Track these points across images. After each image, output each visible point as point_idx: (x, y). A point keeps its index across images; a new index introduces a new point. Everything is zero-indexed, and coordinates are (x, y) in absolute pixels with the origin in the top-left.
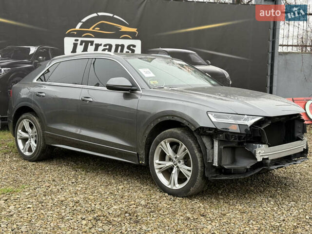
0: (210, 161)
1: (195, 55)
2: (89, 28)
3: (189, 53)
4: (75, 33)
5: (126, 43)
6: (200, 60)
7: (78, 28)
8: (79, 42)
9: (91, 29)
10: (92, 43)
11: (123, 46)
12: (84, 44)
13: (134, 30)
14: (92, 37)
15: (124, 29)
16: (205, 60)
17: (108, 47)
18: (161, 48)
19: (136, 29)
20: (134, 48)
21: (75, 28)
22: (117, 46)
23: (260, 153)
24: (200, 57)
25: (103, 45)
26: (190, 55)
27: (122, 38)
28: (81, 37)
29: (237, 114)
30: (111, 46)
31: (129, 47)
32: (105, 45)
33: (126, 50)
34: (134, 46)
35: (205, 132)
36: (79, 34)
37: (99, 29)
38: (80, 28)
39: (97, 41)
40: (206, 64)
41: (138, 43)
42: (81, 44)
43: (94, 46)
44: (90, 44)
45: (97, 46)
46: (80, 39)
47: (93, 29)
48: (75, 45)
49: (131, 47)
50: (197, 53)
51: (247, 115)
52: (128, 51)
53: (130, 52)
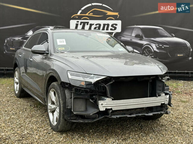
0: (68, 108)
1: (162, 30)
2: (86, 14)
3: (157, 29)
4: (77, 17)
5: (111, 22)
6: (166, 34)
7: (79, 14)
8: (79, 23)
9: (87, 14)
10: (88, 23)
11: (108, 25)
12: (82, 24)
13: (116, 14)
14: (87, 19)
15: (109, 13)
16: (170, 33)
17: (98, 26)
18: (136, 25)
19: (118, 13)
20: (116, 26)
21: (77, 14)
22: (104, 25)
23: (102, 104)
24: (166, 32)
25: (95, 24)
26: (158, 30)
27: (108, 20)
28: (81, 19)
29: (86, 73)
30: (100, 25)
31: (112, 26)
32: (96, 25)
33: (110, 27)
34: (116, 25)
35: (65, 85)
36: (80, 18)
37: (92, 14)
38: (80, 14)
39: (91, 22)
40: (171, 36)
41: (119, 23)
42: (81, 24)
43: (89, 25)
44: (86, 24)
45: (91, 25)
46: (80, 21)
47: (89, 14)
48: (77, 25)
49: (114, 25)
50: (163, 28)
51: (94, 74)
52: (112, 28)
53: (113, 29)
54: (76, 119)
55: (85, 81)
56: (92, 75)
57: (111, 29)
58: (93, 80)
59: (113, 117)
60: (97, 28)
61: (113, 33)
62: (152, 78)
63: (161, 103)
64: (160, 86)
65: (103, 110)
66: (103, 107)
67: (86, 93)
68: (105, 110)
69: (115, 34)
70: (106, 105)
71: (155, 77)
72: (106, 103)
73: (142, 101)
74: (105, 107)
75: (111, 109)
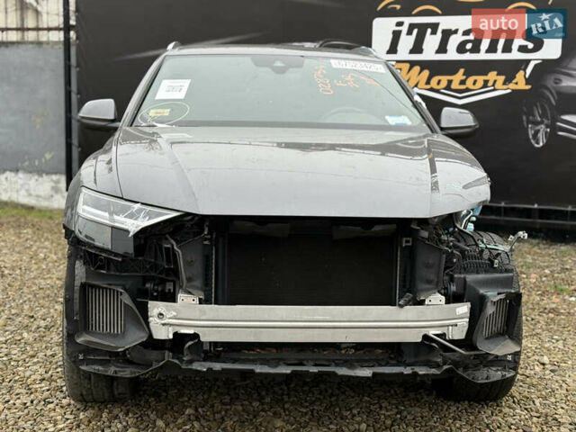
4: (398, 7)
8: (405, 28)
10: (435, 27)
12: (415, 31)
14: (434, 14)
17: (471, 37)
23: (160, 316)
25: (460, 32)
28: (410, 15)
29: (122, 198)
32: (466, 33)
33: (518, 41)
42: (409, 32)
43: (439, 35)
44: (429, 31)
45: (447, 34)
46: (407, 21)
48: (396, 36)
51: (142, 204)
52: (524, 43)
53: (531, 46)
54: (109, 361)
55: (113, 227)
56: (138, 206)
57: (522, 49)
58: (135, 222)
59: (197, 366)
60: (469, 46)
61: (528, 62)
62: (377, 228)
63: (425, 331)
64: (428, 266)
65: (163, 338)
66: (164, 325)
67: (117, 270)
68: (171, 337)
69: (536, 65)
70: (175, 318)
71: (394, 226)
72: (175, 314)
73: (328, 318)
74: (171, 325)
75: (196, 336)
